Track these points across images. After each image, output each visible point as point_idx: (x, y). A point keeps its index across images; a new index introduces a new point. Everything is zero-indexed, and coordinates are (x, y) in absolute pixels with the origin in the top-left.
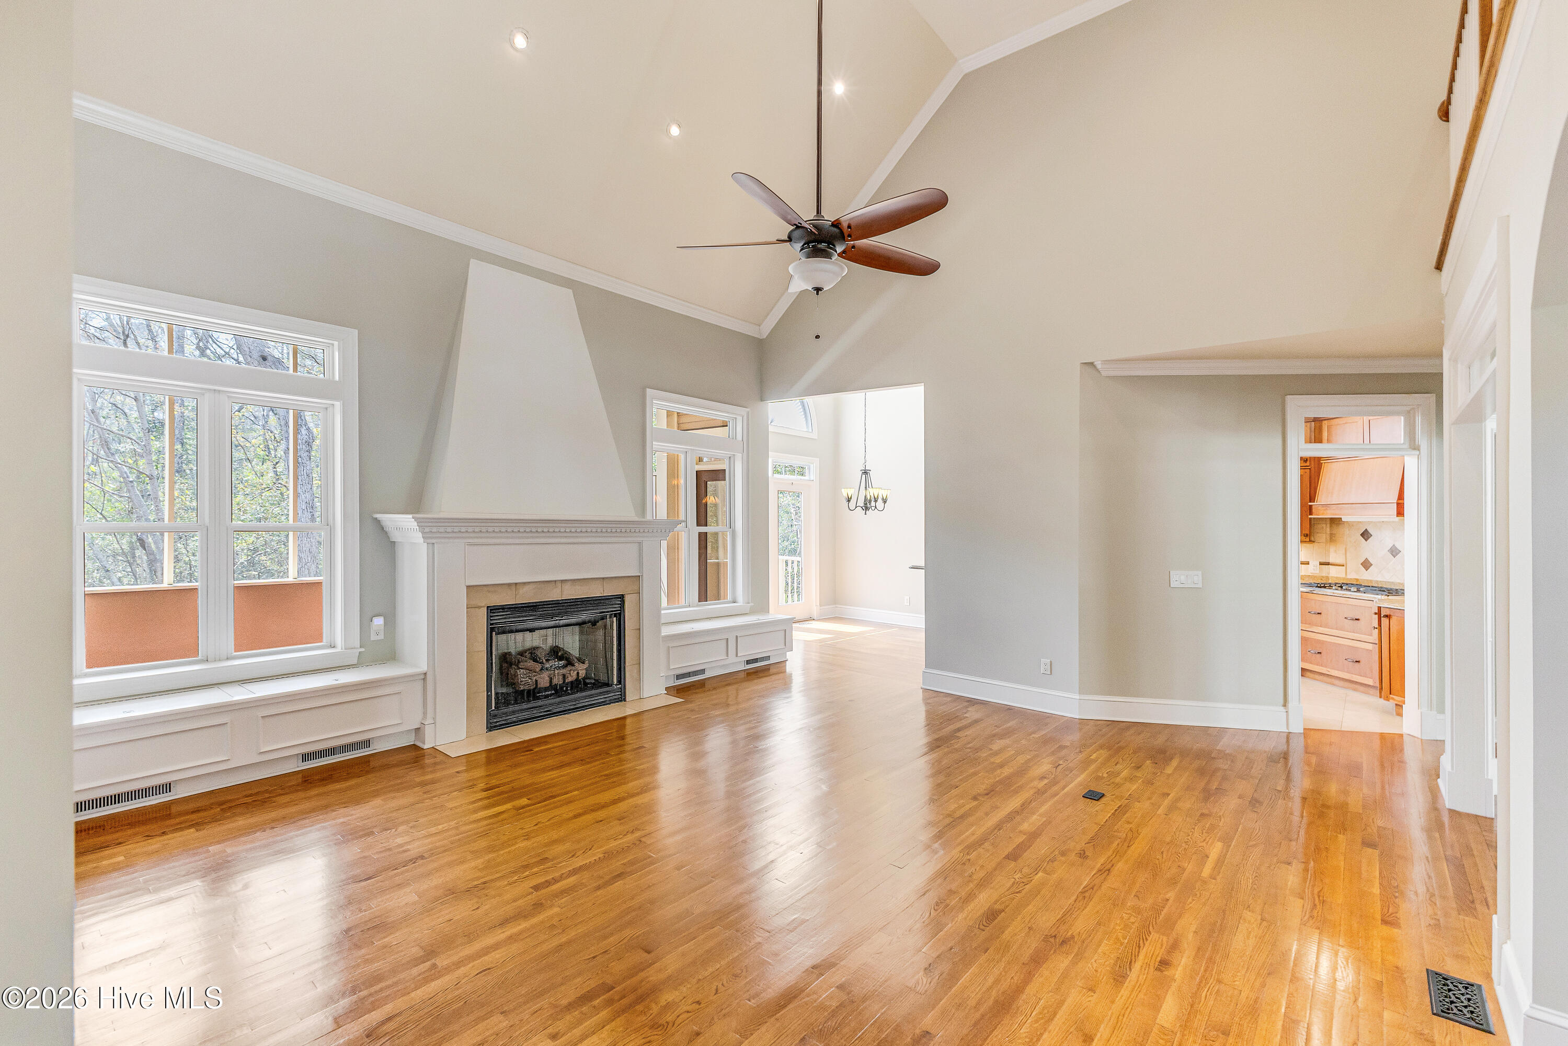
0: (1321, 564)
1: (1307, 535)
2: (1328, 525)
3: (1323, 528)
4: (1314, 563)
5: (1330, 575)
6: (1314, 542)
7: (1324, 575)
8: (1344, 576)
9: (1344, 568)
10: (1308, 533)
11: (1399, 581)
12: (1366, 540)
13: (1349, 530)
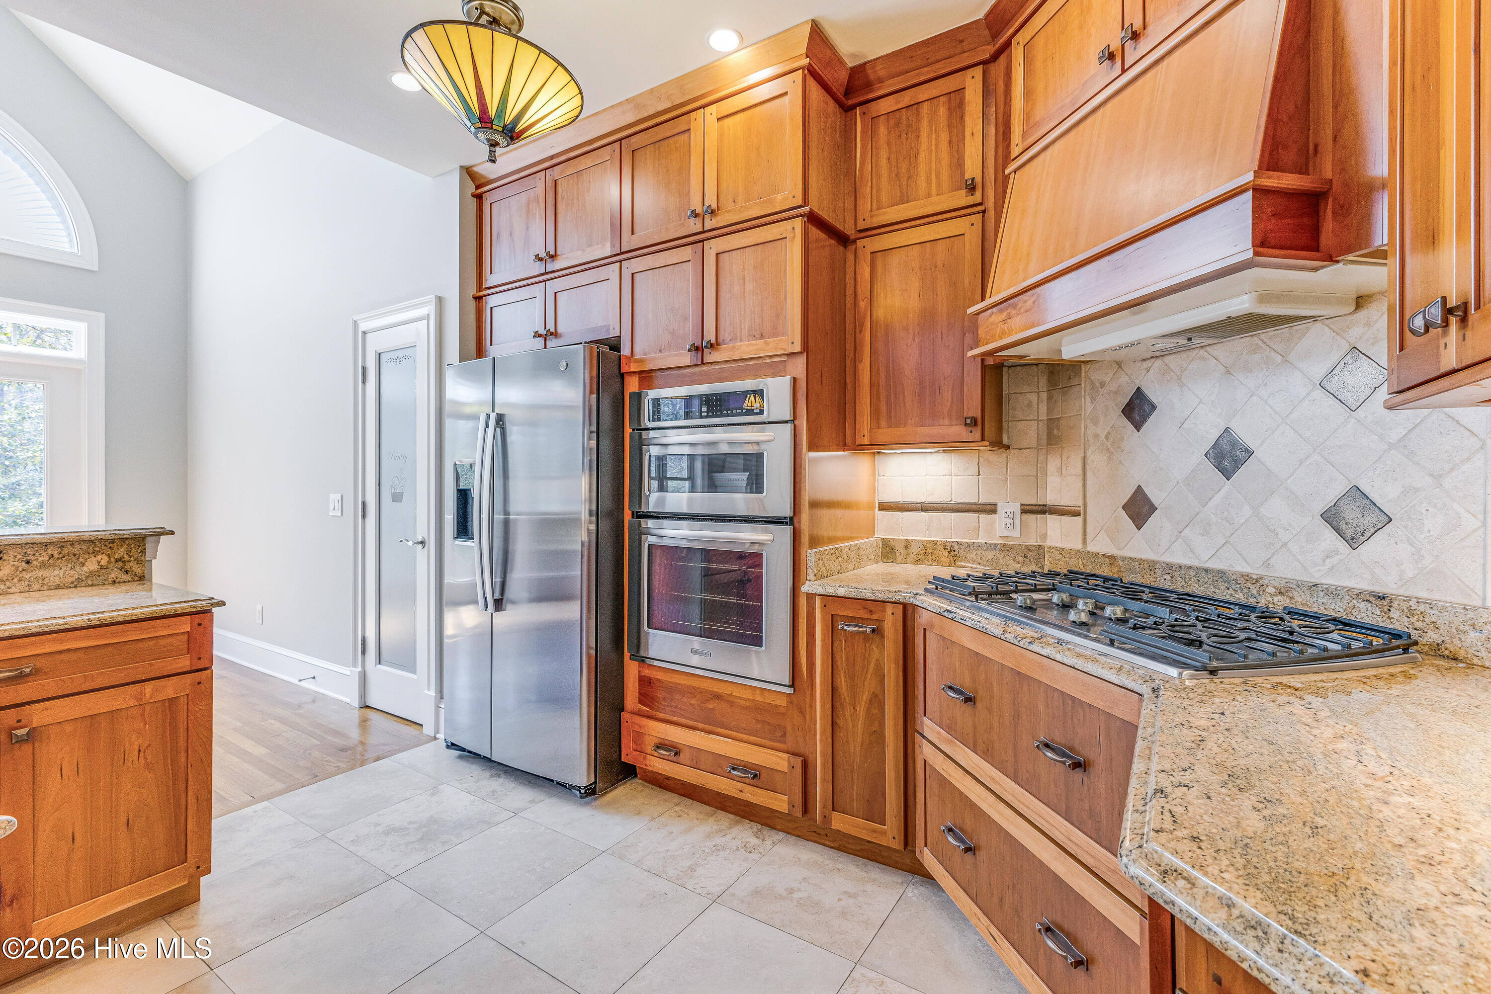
0: (1027, 510)
1: (974, 422)
2: (1044, 396)
3: (1030, 404)
4: (1009, 508)
5: (1049, 543)
6: (1008, 447)
7: (1032, 542)
8: (1079, 547)
9: (1079, 520)
10: (978, 415)
11: (1247, 569)
12: (1138, 427)
13: (1093, 400)
